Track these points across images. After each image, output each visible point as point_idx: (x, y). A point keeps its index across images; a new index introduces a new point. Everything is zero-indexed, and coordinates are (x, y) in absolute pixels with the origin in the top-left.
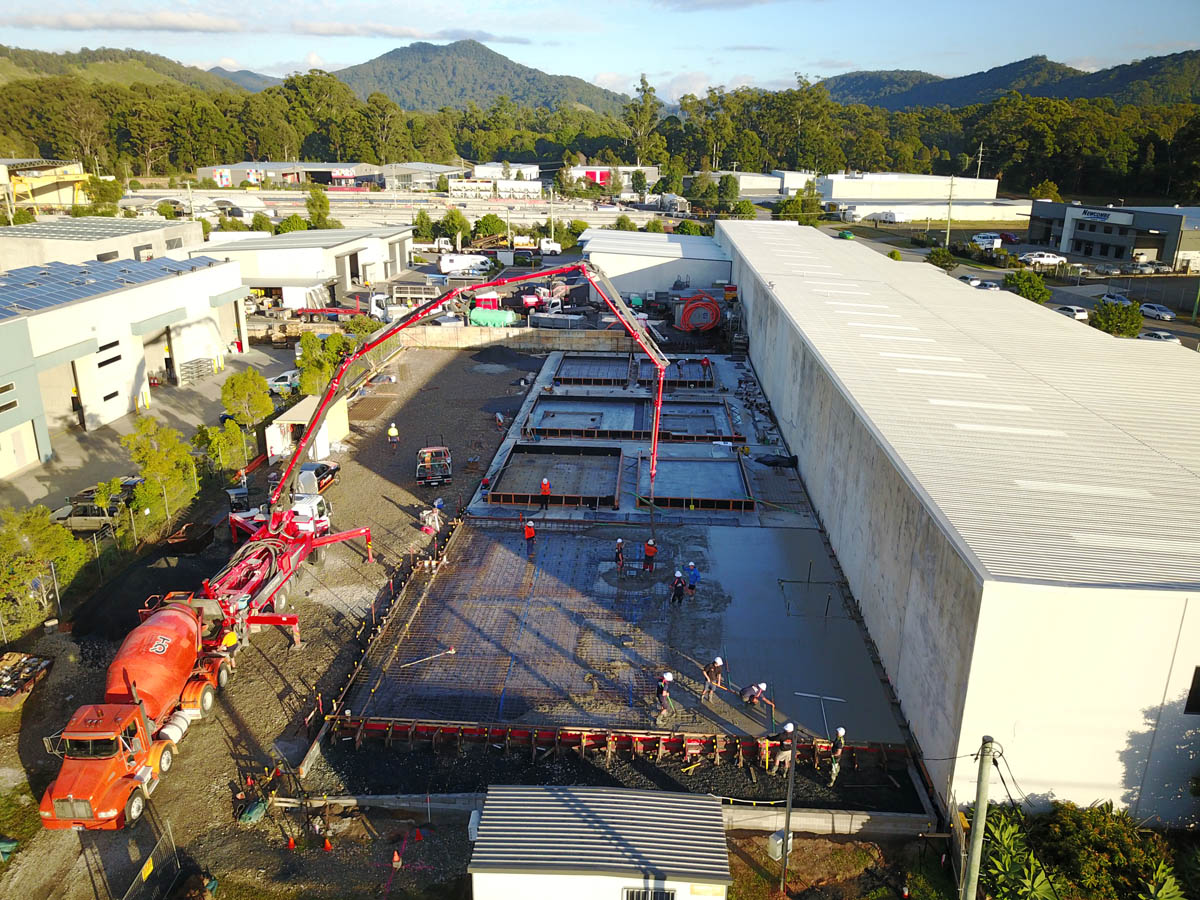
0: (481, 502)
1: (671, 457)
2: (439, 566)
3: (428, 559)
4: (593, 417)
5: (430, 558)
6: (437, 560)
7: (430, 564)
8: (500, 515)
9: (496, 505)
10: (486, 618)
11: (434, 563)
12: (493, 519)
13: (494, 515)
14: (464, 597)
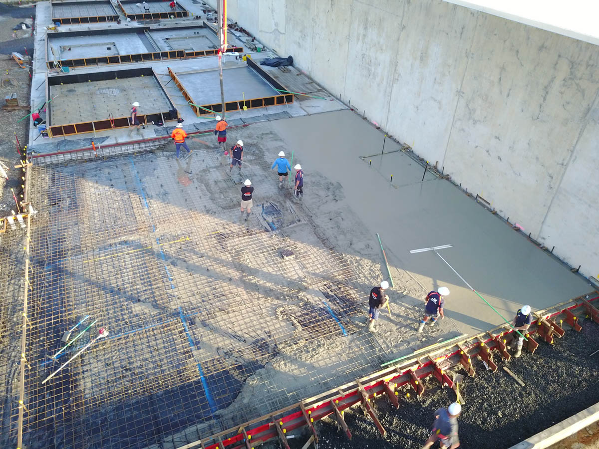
0: (41, 137)
1: (195, 70)
2: (29, 220)
3: (10, 214)
4: (108, 46)
5: (13, 212)
6: (22, 212)
7: (16, 220)
8: (68, 148)
9: (59, 138)
10: (120, 271)
11: (20, 217)
12: (63, 153)
13: (62, 149)
14: (78, 250)
